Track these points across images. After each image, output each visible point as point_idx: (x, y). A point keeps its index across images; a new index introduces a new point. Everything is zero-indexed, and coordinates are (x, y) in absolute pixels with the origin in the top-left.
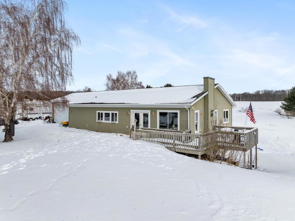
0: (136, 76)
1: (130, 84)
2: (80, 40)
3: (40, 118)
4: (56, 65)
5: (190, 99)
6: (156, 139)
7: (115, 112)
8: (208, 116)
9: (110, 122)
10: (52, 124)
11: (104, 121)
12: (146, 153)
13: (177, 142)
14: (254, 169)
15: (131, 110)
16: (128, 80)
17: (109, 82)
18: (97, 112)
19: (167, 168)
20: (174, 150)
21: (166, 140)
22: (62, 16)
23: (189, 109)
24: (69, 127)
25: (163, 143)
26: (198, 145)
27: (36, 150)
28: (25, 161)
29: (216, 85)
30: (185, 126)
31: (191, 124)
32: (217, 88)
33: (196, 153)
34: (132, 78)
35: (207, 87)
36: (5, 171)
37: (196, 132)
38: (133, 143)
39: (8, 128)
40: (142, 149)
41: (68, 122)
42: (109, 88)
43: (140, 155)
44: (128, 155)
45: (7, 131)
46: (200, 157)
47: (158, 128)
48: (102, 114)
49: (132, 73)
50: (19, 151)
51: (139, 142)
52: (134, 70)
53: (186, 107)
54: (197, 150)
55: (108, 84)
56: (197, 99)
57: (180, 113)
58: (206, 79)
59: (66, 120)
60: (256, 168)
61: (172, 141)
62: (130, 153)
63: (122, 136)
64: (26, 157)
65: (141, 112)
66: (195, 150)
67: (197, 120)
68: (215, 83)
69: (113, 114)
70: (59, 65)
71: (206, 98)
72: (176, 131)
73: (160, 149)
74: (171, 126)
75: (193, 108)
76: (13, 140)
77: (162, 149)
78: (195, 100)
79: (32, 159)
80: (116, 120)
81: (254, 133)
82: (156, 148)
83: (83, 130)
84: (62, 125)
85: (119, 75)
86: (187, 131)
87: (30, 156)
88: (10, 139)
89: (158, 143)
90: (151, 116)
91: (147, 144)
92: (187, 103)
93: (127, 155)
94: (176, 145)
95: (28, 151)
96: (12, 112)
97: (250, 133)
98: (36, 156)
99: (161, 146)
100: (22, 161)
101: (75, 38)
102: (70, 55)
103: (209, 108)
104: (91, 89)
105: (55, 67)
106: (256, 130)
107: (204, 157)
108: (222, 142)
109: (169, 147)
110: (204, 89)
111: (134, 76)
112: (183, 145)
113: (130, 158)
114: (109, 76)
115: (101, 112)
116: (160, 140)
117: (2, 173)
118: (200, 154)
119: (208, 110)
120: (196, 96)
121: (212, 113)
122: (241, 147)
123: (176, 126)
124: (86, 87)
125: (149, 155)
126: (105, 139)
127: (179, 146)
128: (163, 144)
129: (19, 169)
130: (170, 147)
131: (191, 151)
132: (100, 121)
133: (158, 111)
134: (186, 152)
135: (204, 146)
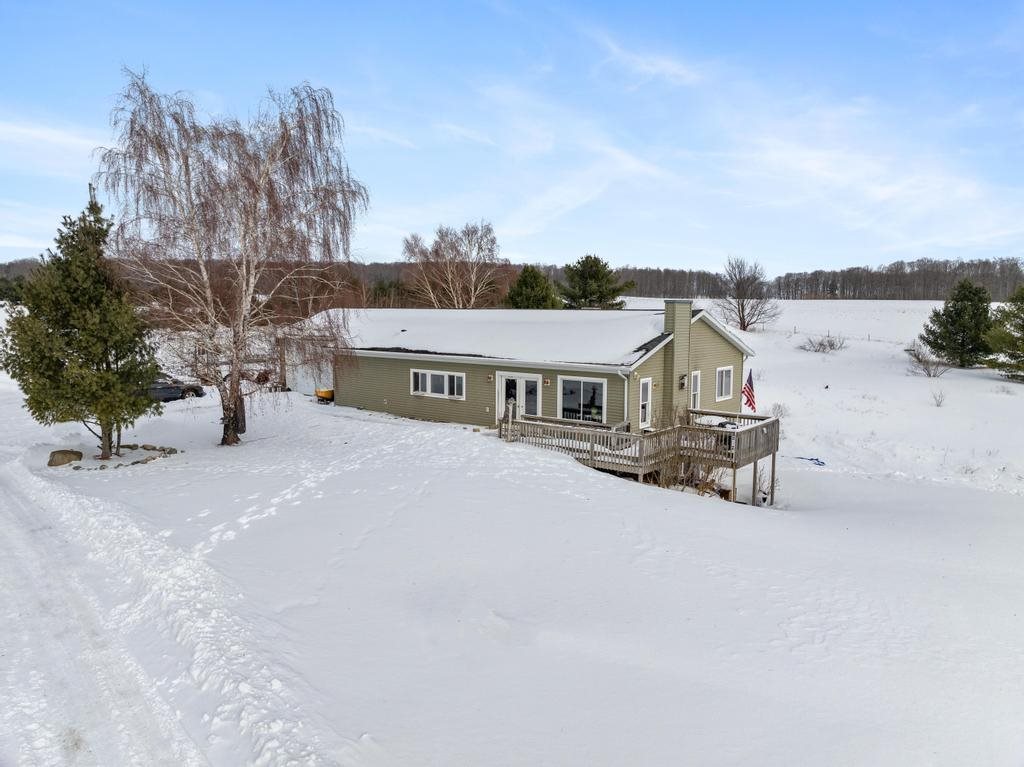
0: (493, 241)
5: (630, 354)
6: (555, 441)
7: (456, 374)
8: (672, 391)
9: (446, 396)
11: (429, 393)
12: (536, 470)
13: (598, 448)
14: (767, 504)
15: (497, 372)
16: (467, 254)
18: (412, 371)
20: (592, 464)
21: (576, 444)
23: (628, 376)
24: (336, 404)
25: (570, 449)
26: (637, 455)
29: (696, 313)
30: (617, 413)
32: (699, 319)
33: (635, 470)
34: (480, 246)
35: (672, 324)
37: (643, 426)
38: (508, 450)
39: (232, 416)
40: (527, 462)
41: (332, 393)
43: (526, 473)
45: (227, 421)
46: (641, 478)
47: (559, 416)
48: (424, 376)
49: (479, 234)
52: (485, 223)
53: (620, 373)
54: (636, 465)
56: (645, 353)
57: (608, 384)
58: (669, 304)
60: (772, 504)
61: (586, 446)
63: (478, 430)
64: (308, 476)
65: (522, 377)
66: (633, 464)
67: (645, 398)
69: (451, 378)
71: (669, 347)
72: (599, 424)
73: (563, 461)
74: (588, 411)
75: (636, 373)
76: (239, 440)
77: (567, 461)
78: (641, 358)
79: (323, 480)
80: (460, 393)
81: (762, 431)
82: (556, 461)
84: (316, 398)
86: (620, 425)
88: (235, 439)
89: (560, 449)
90: (542, 388)
91: (537, 450)
92: (622, 365)
94: (595, 455)
97: (750, 431)
99: (566, 455)
103: (675, 371)
106: (775, 424)
107: (652, 478)
108: (691, 448)
109: (581, 457)
110: (666, 329)
111: (485, 240)
112: (610, 455)
115: (421, 371)
116: (564, 442)
118: (641, 472)
119: (672, 375)
120: (645, 345)
121: (682, 381)
122: (728, 460)
123: (600, 408)
125: (543, 474)
127: (603, 457)
128: (570, 452)
130: (585, 458)
131: (626, 466)
132: (420, 393)
133: (560, 378)
134: (615, 469)
135: (650, 457)
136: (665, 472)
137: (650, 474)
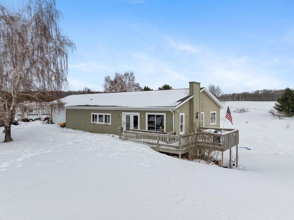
0: (134, 78)
1: (127, 85)
2: (75, 47)
3: (39, 119)
4: (52, 71)
5: (175, 103)
6: (142, 140)
7: (107, 114)
8: (193, 119)
9: (104, 123)
10: (50, 125)
11: (98, 122)
12: (130, 153)
13: (161, 142)
14: (235, 167)
15: (122, 113)
16: (125, 82)
17: (107, 83)
18: (92, 114)
19: (147, 166)
20: (158, 150)
21: (151, 141)
22: (57, 25)
23: (174, 112)
24: (66, 128)
25: (149, 143)
26: (178, 146)
27: (34, 150)
28: (22, 160)
29: (201, 89)
30: (170, 128)
31: (176, 126)
32: (203, 91)
33: (177, 152)
34: (129, 79)
35: (192, 92)
36: (4, 168)
37: (181, 133)
38: (122, 144)
39: (8, 130)
40: (128, 149)
41: (65, 123)
42: (107, 89)
43: (125, 154)
44: (115, 154)
45: (6, 132)
46: (180, 156)
47: (147, 129)
48: (96, 116)
49: (129, 75)
50: (17, 151)
51: (126, 143)
52: (131, 72)
53: (170, 110)
54: (178, 150)
55: (106, 86)
56: (181, 102)
57: (166, 116)
58: (191, 83)
59: (64, 121)
60: (237, 166)
61: (156, 142)
62: (116, 153)
63: (114, 136)
64: (23, 156)
65: (132, 114)
66: (176, 149)
67: (182, 121)
68: (201, 87)
69: (106, 116)
70: (54, 71)
71: (191, 101)
72: (162, 132)
73: (145, 148)
74: (158, 128)
75: (178, 111)
76: (12, 140)
77: (147, 150)
78: (179, 104)
79: (29, 157)
80: (109, 122)
81: (233, 135)
83: (79, 131)
84: (60, 126)
85: (117, 76)
86: (171, 132)
87: (27, 155)
88: (10, 140)
89: (144, 143)
90: (140, 118)
92: (172, 107)
93: (113, 154)
94: (159, 146)
95: (26, 151)
96: (11, 115)
97: (228, 134)
98: (33, 155)
99: (147, 146)
100: (20, 159)
101: (70, 44)
102: (65, 61)
103: (194, 111)
104: (91, 90)
105: (52, 73)
106: (237, 132)
107: (185, 156)
108: (202, 142)
109: (153, 147)
110: (190, 94)
111: (131, 77)
112: (166, 145)
113: (116, 157)
114: (107, 77)
115: (95, 114)
116: (146, 140)
117: (2, 170)
118: (180, 153)
119: (193, 113)
120: (182, 99)
121: (197, 115)
122: (219, 147)
123: (163, 127)
124: (86, 88)
125: (133, 155)
126: (97, 140)
127: (163, 146)
128: (149, 145)
129: (16, 166)
130: (155, 147)
131: (173, 150)
132: (94, 122)
133: (147, 114)
134: (168, 152)
135: (184, 146)
136: (191, 153)
137: (184, 154)
